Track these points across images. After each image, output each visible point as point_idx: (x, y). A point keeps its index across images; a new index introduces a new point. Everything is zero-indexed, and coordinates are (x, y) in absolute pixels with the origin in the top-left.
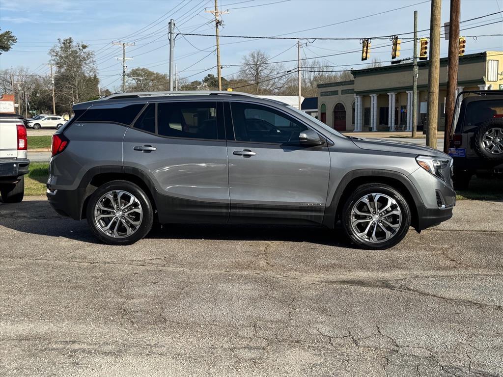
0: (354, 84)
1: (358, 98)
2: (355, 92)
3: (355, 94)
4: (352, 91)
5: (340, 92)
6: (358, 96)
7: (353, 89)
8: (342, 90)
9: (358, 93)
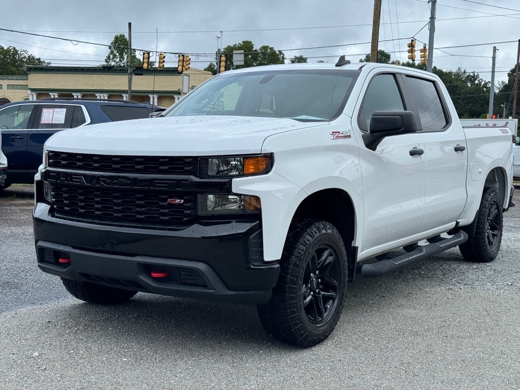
0: (27, 80)
1: (33, 95)
2: (30, 89)
3: (29, 91)
4: (25, 87)
5: (5, 87)
6: (33, 93)
7: (28, 85)
8: (8, 85)
9: (33, 90)
